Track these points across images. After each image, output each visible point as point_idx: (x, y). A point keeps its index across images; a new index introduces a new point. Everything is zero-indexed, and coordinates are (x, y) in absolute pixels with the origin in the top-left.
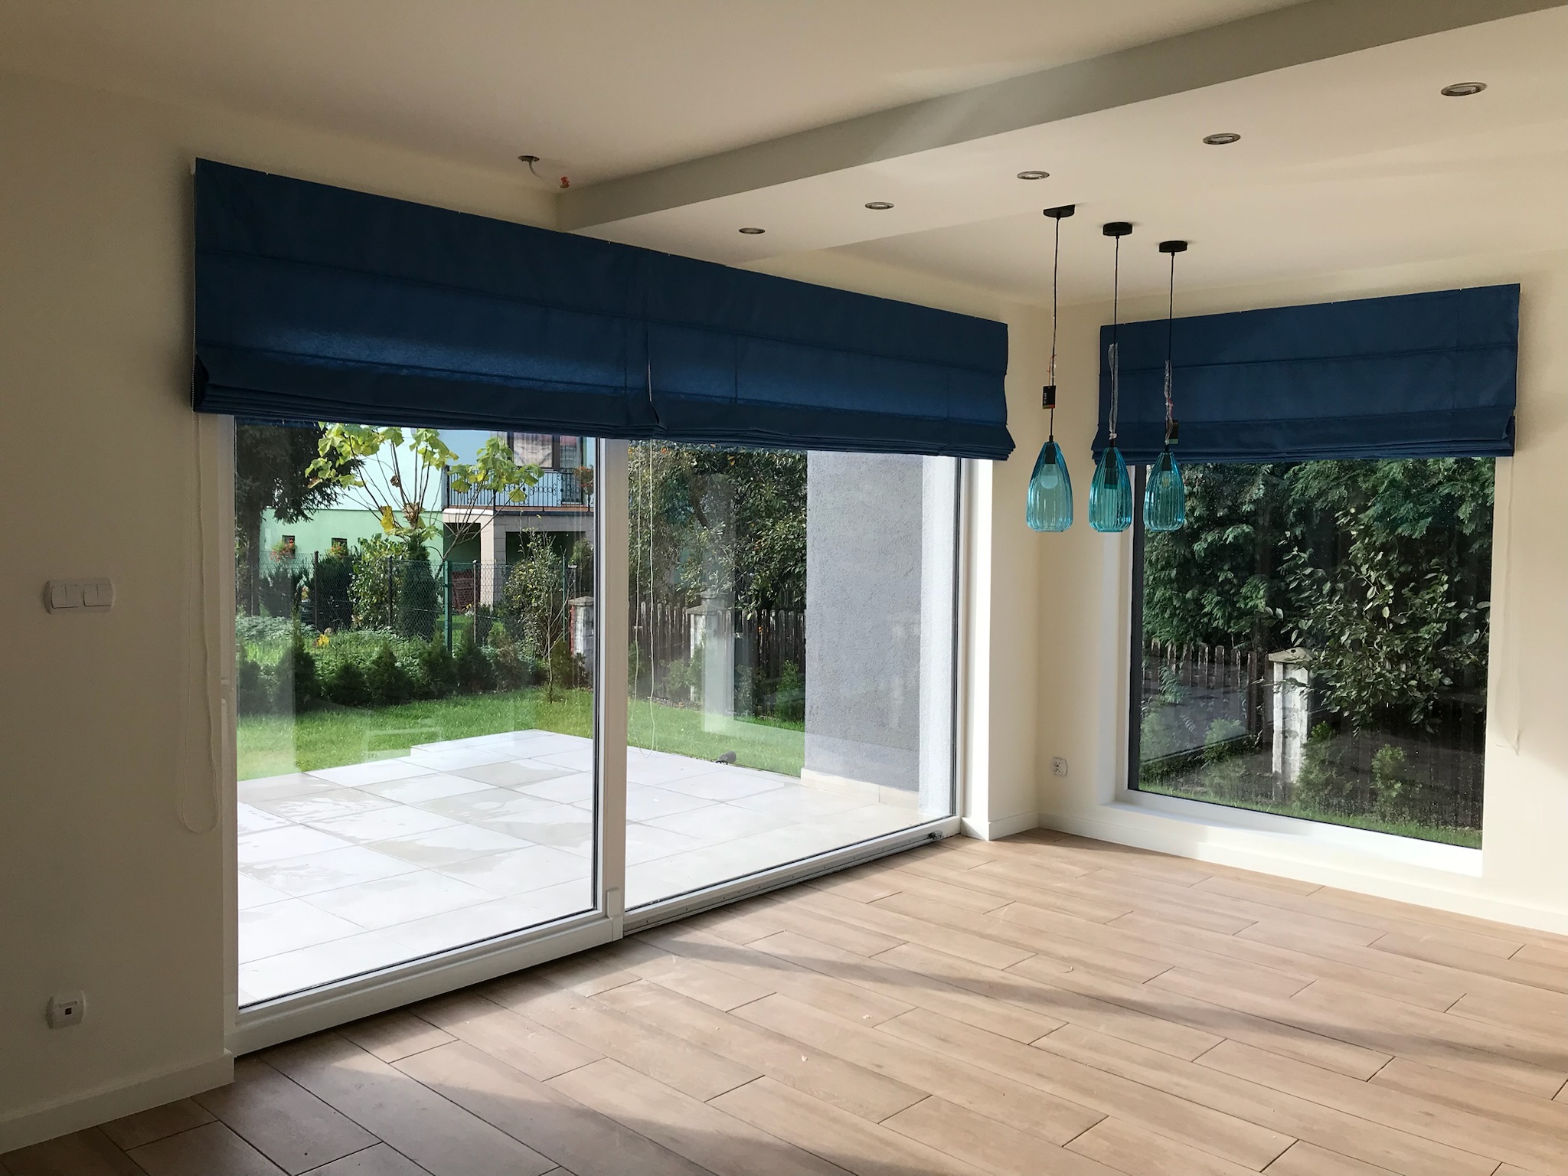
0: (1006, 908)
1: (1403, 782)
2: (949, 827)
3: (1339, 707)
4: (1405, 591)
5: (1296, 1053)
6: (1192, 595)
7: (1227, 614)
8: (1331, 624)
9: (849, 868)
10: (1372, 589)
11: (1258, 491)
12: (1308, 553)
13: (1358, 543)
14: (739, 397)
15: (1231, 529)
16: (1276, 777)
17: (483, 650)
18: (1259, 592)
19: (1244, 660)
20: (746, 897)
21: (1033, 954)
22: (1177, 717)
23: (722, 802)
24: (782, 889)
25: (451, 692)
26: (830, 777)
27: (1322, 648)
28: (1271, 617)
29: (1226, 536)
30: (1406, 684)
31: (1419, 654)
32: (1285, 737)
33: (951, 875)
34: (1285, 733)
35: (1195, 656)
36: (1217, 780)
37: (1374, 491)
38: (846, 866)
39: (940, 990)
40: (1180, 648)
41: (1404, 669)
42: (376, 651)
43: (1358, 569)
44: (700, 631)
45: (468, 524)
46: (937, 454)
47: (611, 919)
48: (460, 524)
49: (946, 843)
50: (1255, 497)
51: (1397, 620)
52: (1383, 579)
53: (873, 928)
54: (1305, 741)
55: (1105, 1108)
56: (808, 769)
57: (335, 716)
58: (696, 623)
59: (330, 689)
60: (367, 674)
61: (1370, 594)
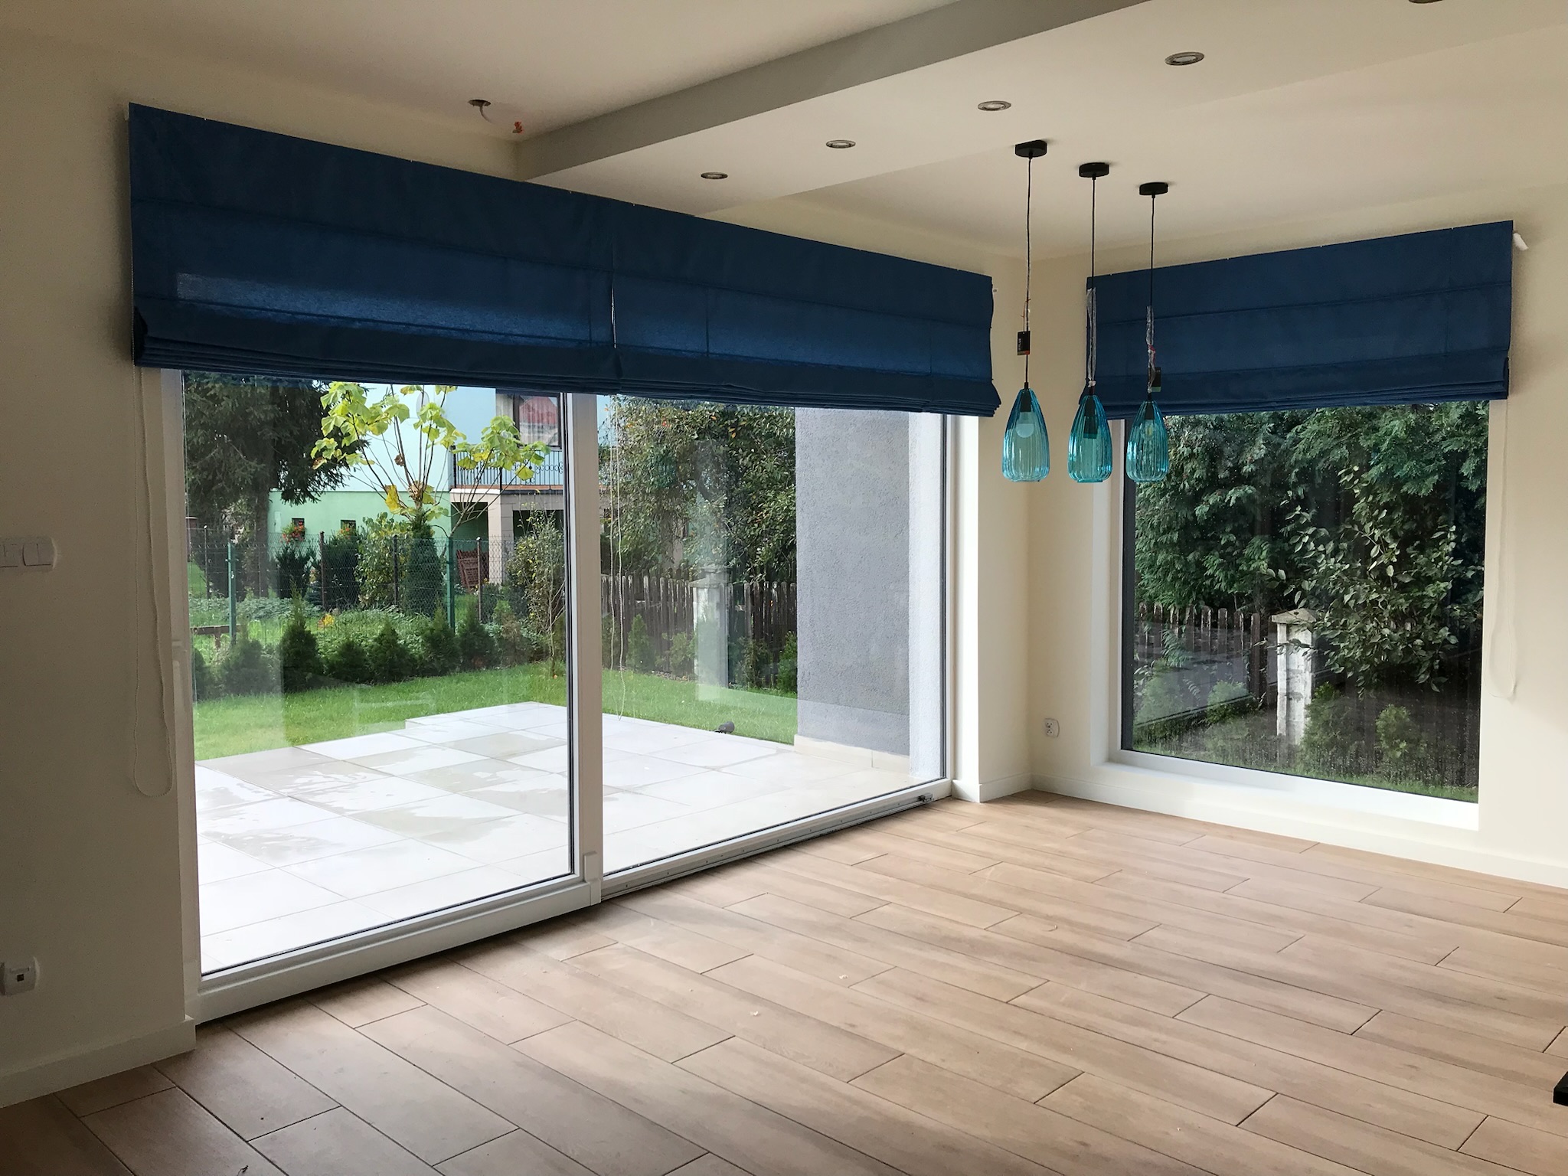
0: (993, 868)
1: (1409, 741)
2: (939, 788)
3: (1343, 668)
4: (1409, 550)
5: (1280, 1007)
6: (1194, 557)
7: (1229, 577)
8: (1335, 584)
9: (836, 831)
10: (1376, 547)
11: (1259, 451)
12: (1311, 514)
13: (1362, 501)
14: (711, 351)
15: (1233, 490)
16: (1280, 739)
17: (487, 627)
18: (1261, 554)
19: (1247, 621)
20: (730, 860)
21: (1017, 913)
22: (1180, 682)
23: (714, 770)
24: (766, 852)
25: (454, 668)
26: (823, 743)
27: (1326, 609)
28: (1273, 579)
29: (1228, 498)
30: (1412, 643)
31: (1425, 612)
32: (1289, 699)
33: (940, 836)
34: (1289, 696)
35: (1197, 620)
36: (1220, 743)
37: (1376, 448)
38: (833, 829)
39: (921, 950)
40: (1182, 612)
41: (1408, 627)
42: (379, 629)
43: (1361, 527)
44: (701, 604)
45: (472, 503)
46: (920, 411)
47: (589, 883)
48: (465, 503)
49: (934, 806)
50: (1256, 457)
51: (1400, 578)
52: (1388, 537)
53: (856, 890)
54: (1309, 702)
55: (1080, 1065)
56: (801, 735)
57: (337, 694)
58: (698, 596)
59: (332, 667)
60: (370, 651)
61: (1374, 552)
